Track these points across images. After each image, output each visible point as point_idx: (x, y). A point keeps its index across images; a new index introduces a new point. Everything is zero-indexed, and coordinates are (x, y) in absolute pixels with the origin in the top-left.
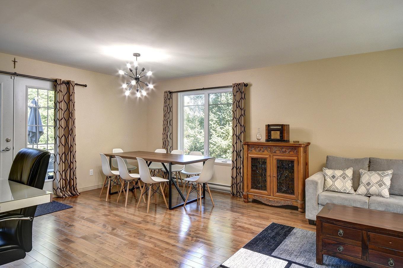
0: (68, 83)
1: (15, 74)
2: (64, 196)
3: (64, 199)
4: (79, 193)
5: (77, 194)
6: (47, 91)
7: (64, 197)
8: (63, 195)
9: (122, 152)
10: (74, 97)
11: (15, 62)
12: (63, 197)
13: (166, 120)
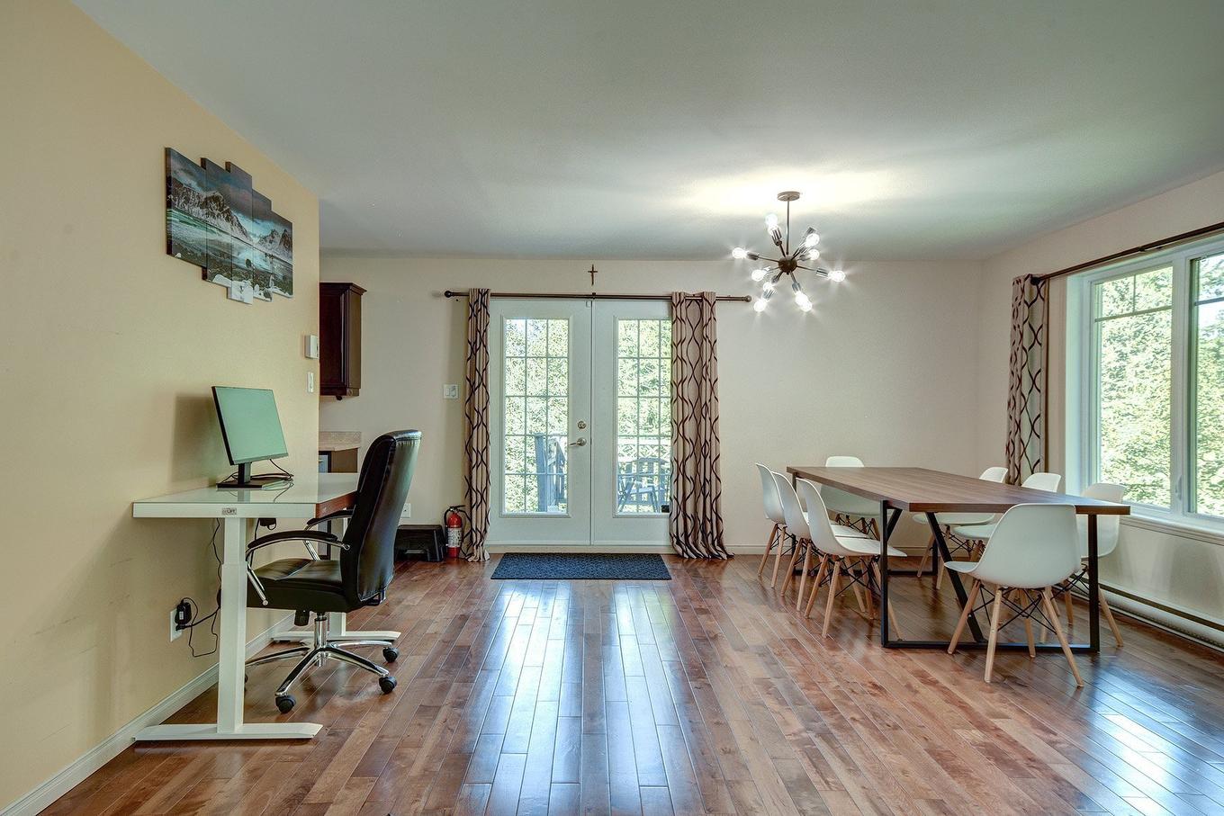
0: (701, 299)
1: (594, 296)
2: (687, 554)
3: (685, 561)
4: (729, 556)
5: (720, 556)
6: (658, 322)
7: (685, 555)
8: (683, 551)
9: (863, 466)
10: (714, 331)
11: (592, 272)
12: (683, 557)
13: (1015, 371)
